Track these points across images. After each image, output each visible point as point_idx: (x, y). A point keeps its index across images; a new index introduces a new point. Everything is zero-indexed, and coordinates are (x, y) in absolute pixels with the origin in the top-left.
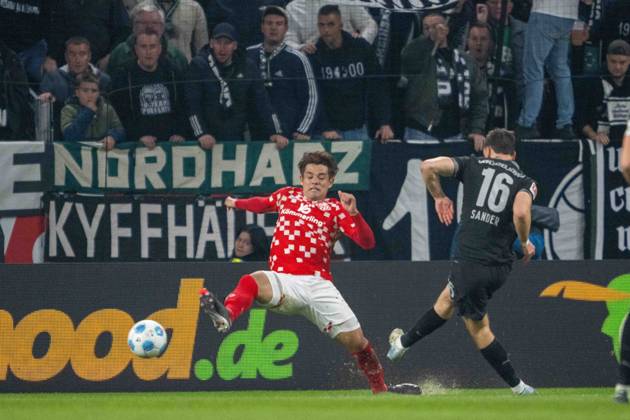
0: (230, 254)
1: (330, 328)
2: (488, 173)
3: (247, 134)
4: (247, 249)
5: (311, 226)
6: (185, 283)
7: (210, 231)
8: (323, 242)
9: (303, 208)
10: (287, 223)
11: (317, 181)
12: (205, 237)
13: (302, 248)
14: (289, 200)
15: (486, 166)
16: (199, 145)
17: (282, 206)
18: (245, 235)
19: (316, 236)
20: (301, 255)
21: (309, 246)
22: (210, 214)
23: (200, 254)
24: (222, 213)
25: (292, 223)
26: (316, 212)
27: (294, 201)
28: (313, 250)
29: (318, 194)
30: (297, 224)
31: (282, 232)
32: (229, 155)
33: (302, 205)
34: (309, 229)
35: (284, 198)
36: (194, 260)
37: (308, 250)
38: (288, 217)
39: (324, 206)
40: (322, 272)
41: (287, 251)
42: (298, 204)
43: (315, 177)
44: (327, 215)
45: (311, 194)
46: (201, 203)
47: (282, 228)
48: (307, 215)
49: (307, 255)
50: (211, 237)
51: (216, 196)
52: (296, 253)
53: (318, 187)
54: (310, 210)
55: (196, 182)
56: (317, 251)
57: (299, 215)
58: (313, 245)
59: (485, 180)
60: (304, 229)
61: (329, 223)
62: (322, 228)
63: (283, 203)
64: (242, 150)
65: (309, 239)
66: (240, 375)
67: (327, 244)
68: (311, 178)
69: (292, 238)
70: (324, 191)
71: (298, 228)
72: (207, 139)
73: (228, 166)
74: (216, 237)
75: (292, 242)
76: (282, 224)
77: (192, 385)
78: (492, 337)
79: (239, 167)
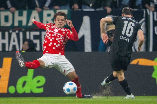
0: (21, 49)
1: (64, 72)
2: (126, 22)
3: (27, 7)
4: (27, 47)
5: (58, 36)
6: (5, 59)
7: (14, 41)
8: (62, 42)
9: (55, 30)
10: (50, 35)
11: (61, 21)
12: (12, 43)
13: (55, 44)
14: (51, 27)
15: (125, 20)
16: (10, 11)
17: (48, 29)
18: (26, 43)
19: (60, 40)
20: (55, 46)
21: (57, 43)
22: (14, 35)
23: (11, 49)
24: (18, 35)
25: (51, 35)
26: (60, 32)
27: (52, 27)
28: (59, 45)
29: (61, 26)
30: (53, 35)
31: (48, 38)
32: (21, 14)
33: (55, 29)
34: (57, 37)
35: (49, 26)
36: (8, 51)
37: (57, 44)
38: (50, 33)
39: (63, 30)
40: (62, 53)
41: (50, 45)
42: (54, 29)
43: (60, 20)
44: (64, 33)
45: (59, 26)
46: (11, 31)
47: (48, 37)
48: (57, 32)
49: (57, 46)
50: (14, 43)
51: (16, 29)
52: (53, 46)
53: (61, 23)
54: (58, 31)
55: (9, 24)
56: (60, 45)
57: (54, 32)
58: (58, 43)
59: (125, 25)
60: (55, 37)
61: (64, 36)
62: (62, 37)
63: (49, 28)
64: (25, 13)
65: (57, 41)
66: (25, 92)
67: (63, 43)
68: (59, 20)
69: (51, 40)
70: (63, 25)
71: (53, 37)
72: (13, 9)
73: (20, 18)
74: (16, 43)
75: (51, 42)
76: (48, 35)
77: (8, 95)
78: (124, 78)
79: (24, 19)
